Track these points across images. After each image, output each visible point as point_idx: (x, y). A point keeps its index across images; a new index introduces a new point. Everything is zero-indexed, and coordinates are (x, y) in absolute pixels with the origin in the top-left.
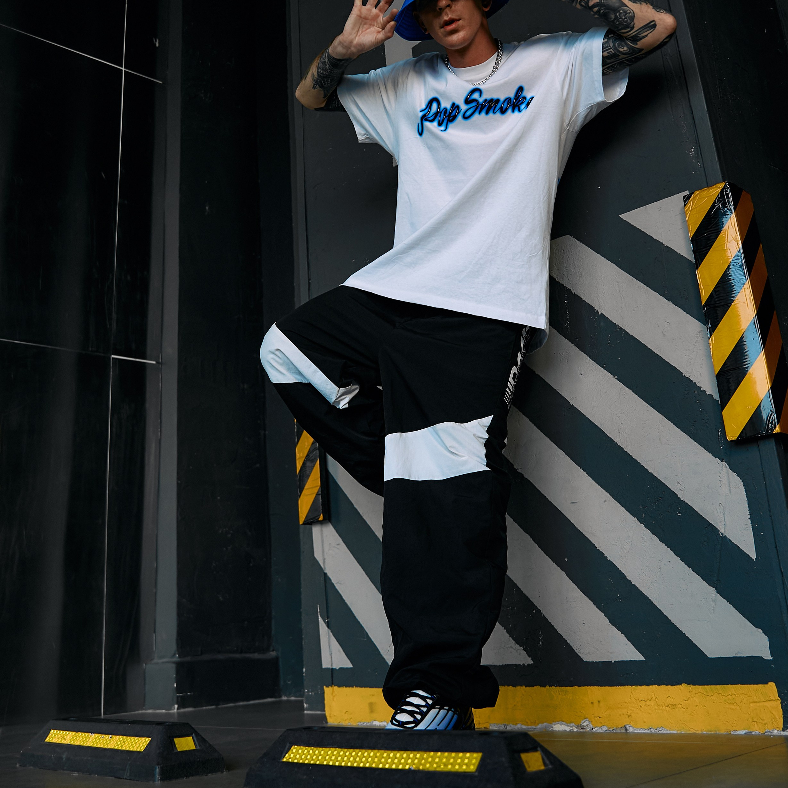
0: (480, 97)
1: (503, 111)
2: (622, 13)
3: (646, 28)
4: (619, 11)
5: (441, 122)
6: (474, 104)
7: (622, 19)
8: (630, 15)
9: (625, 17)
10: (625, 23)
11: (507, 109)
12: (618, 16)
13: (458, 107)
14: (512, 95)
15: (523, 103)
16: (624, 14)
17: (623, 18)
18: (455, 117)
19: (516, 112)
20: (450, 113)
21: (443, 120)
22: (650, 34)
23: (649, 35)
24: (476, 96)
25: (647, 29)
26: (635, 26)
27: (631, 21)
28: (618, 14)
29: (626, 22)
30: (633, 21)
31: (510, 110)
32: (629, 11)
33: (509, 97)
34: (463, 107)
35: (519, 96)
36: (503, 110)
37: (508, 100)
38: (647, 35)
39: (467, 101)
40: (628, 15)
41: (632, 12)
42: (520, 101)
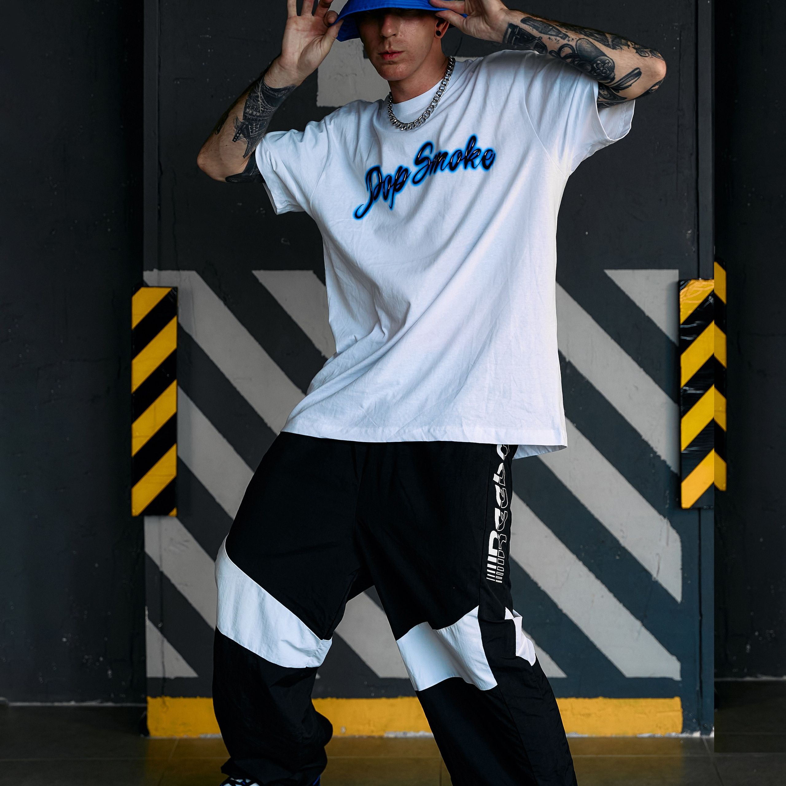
0: (431, 153)
1: (453, 168)
2: (599, 63)
3: (629, 77)
4: (596, 62)
5: (386, 195)
6: (425, 163)
7: (600, 70)
8: (610, 64)
9: (603, 68)
10: (603, 75)
11: (457, 164)
12: (596, 67)
13: (406, 170)
14: (463, 147)
15: (477, 156)
16: (602, 64)
17: (602, 69)
18: (403, 184)
19: (469, 168)
20: (396, 180)
21: (388, 191)
22: (634, 83)
23: (632, 85)
24: (427, 153)
25: (630, 79)
26: (615, 77)
27: (611, 72)
28: (595, 65)
29: (605, 73)
30: (613, 71)
31: (461, 166)
32: (607, 61)
33: (459, 149)
34: (413, 169)
35: (472, 148)
36: (453, 165)
37: (458, 153)
38: (630, 85)
39: (418, 161)
40: (607, 65)
41: (611, 61)
42: (473, 154)
